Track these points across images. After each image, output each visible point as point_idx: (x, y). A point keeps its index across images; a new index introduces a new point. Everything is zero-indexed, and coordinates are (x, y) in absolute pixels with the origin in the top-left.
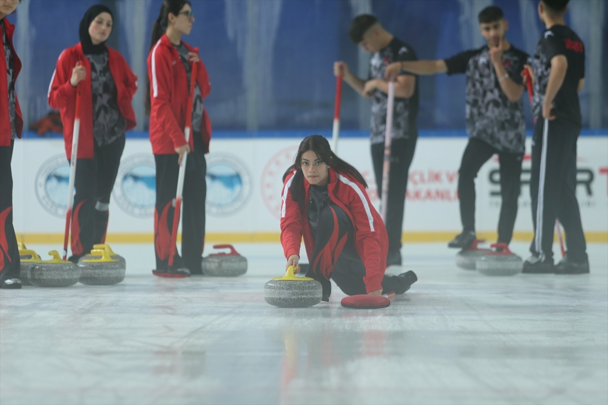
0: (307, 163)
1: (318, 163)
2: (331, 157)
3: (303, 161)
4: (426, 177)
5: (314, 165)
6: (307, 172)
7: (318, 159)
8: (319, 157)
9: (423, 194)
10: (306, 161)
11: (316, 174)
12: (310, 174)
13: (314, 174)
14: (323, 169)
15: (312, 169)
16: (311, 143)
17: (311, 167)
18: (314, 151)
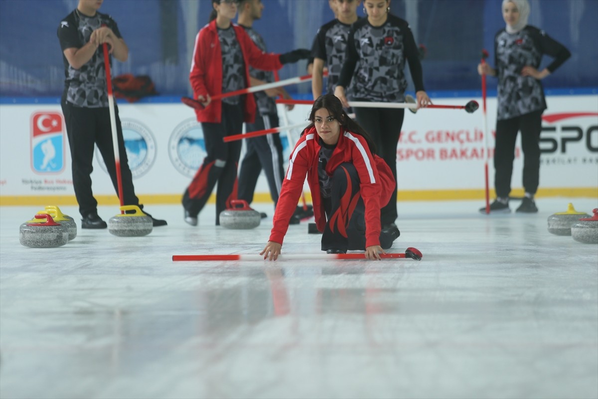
0: (320, 120)
1: (330, 120)
2: (343, 115)
3: (316, 118)
4: (472, 136)
5: (327, 122)
6: (320, 127)
7: (330, 116)
8: (331, 114)
9: (469, 153)
10: (319, 118)
11: (328, 130)
12: (322, 130)
13: (326, 130)
14: (335, 126)
15: (325, 125)
16: (323, 101)
17: (323, 123)
18: (327, 108)
